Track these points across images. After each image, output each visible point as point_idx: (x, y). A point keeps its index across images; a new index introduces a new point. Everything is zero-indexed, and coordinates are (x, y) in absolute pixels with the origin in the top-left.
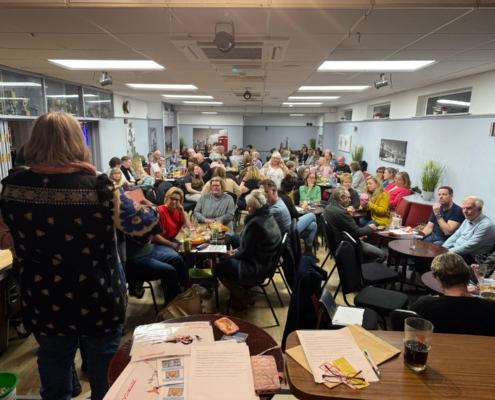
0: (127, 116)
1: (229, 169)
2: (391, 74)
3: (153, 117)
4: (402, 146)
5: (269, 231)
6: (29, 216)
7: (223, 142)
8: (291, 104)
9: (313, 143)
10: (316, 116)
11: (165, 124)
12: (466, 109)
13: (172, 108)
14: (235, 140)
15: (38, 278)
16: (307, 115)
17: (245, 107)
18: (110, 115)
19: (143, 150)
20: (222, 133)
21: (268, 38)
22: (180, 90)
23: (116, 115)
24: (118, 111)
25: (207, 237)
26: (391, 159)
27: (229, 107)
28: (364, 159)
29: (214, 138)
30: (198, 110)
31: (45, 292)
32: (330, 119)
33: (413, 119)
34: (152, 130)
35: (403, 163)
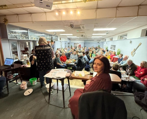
0: (61, 41)
1: (80, 51)
2: (109, 31)
3: (66, 41)
4: (115, 46)
5: (82, 61)
6: (42, 51)
7: (80, 46)
8: (93, 38)
9: (99, 46)
10: (100, 41)
11: (68, 42)
12: (126, 38)
13: (69, 39)
14: (82, 45)
15: (42, 62)
16: (98, 40)
17: (84, 39)
18: (57, 40)
19: (64, 47)
20: (80, 44)
21: (81, 25)
22: (70, 35)
23: (58, 40)
24: (59, 40)
25: (71, 62)
26: (112, 49)
27: (81, 39)
28: (108, 49)
29: (78, 45)
30: (75, 39)
31: (43, 64)
32: (102, 41)
33: (117, 40)
34: (65, 43)
35: (115, 50)
